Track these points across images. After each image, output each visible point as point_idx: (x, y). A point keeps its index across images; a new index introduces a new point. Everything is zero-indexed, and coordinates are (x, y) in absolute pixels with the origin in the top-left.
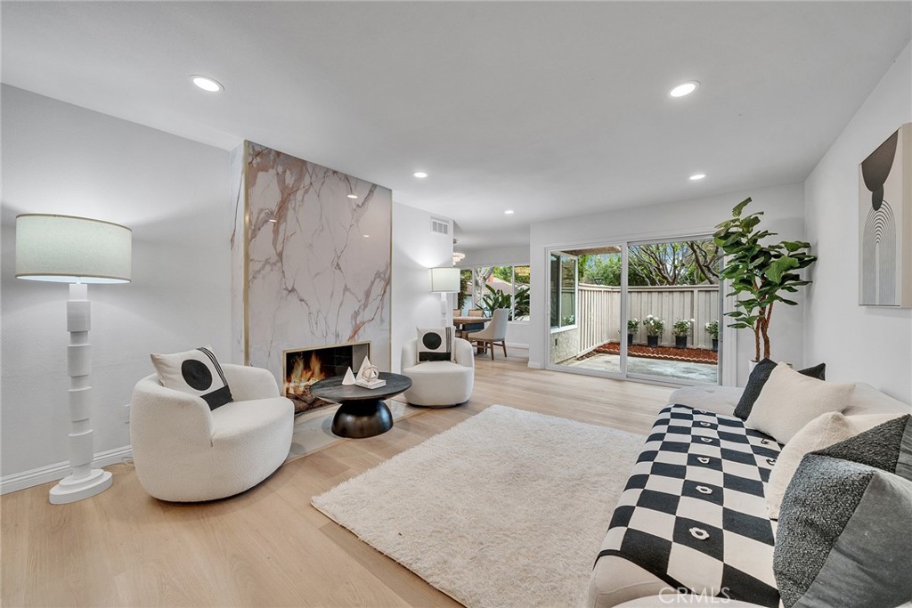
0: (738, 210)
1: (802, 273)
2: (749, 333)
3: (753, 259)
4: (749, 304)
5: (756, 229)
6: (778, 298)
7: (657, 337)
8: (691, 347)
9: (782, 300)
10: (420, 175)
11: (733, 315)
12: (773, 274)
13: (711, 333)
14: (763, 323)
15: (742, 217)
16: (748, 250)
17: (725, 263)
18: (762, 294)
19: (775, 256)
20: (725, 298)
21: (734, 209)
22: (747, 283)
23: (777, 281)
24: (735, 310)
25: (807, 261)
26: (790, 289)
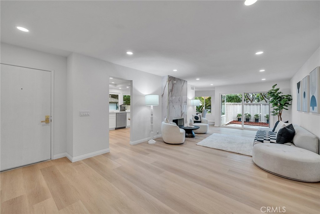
0: (274, 87)
1: (290, 102)
2: (277, 117)
3: (277, 99)
4: (276, 109)
5: (278, 91)
6: (284, 108)
7: (249, 119)
8: (260, 122)
9: (285, 109)
10: (198, 79)
11: (272, 112)
12: (282, 102)
13: (266, 118)
14: (280, 114)
15: (275, 89)
16: (276, 96)
17: (271, 100)
18: (280, 107)
19: (283, 98)
20: (271, 108)
21: (273, 86)
22: (276, 104)
23: (283, 104)
24: (273, 111)
25: (290, 100)
26: (287, 106)
